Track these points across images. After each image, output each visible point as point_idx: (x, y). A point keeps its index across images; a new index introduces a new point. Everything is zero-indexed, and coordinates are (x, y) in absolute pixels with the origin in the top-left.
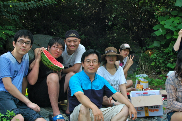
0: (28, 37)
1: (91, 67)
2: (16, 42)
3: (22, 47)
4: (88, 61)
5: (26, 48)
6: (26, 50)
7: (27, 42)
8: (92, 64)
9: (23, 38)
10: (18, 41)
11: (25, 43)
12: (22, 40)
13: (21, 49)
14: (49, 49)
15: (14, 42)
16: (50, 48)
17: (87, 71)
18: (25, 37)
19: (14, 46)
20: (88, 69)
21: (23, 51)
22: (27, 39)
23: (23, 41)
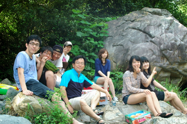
0: (37, 40)
1: (79, 67)
2: (28, 44)
3: (32, 48)
4: (78, 63)
5: (36, 49)
6: (35, 50)
7: (36, 44)
8: (80, 65)
9: (34, 41)
10: (30, 43)
11: (35, 45)
12: (33, 42)
13: (32, 49)
14: (41, 55)
15: (26, 44)
16: (42, 53)
17: (76, 70)
18: (35, 40)
19: (27, 47)
20: (78, 68)
21: (33, 51)
22: (37, 42)
23: (33, 44)
